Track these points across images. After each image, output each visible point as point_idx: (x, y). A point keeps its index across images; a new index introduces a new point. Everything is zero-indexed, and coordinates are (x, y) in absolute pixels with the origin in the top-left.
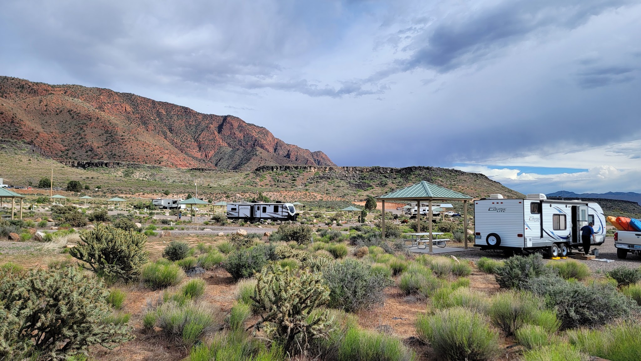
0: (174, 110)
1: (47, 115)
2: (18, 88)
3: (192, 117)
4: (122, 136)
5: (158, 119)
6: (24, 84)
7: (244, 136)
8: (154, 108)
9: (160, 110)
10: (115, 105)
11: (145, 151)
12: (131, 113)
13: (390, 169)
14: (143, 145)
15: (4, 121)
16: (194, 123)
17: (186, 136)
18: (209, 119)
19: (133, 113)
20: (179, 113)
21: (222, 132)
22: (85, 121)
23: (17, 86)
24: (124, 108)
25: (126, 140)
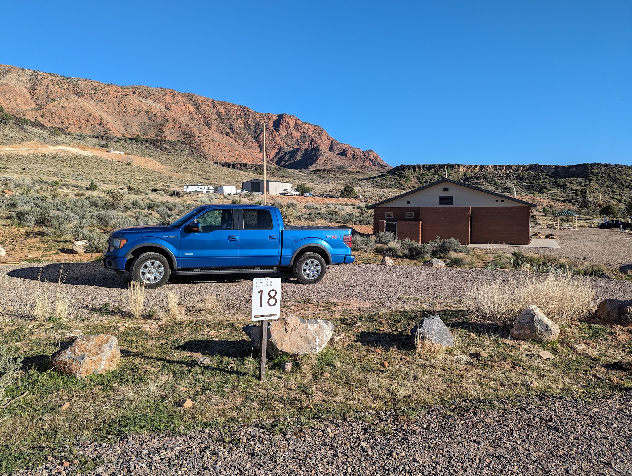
0: (233, 110)
1: (127, 116)
2: (92, 89)
3: (251, 116)
4: (199, 137)
5: (218, 119)
6: (96, 85)
7: (301, 136)
8: (214, 108)
9: (220, 110)
10: (179, 105)
11: (222, 152)
12: (194, 113)
13: (554, 167)
14: (219, 146)
15: (93, 123)
16: (252, 123)
17: (247, 137)
18: (265, 117)
19: (196, 113)
20: (238, 113)
21: (280, 132)
22: (163, 122)
23: (90, 88)
24: (188, 109)
25: (204, 141)
